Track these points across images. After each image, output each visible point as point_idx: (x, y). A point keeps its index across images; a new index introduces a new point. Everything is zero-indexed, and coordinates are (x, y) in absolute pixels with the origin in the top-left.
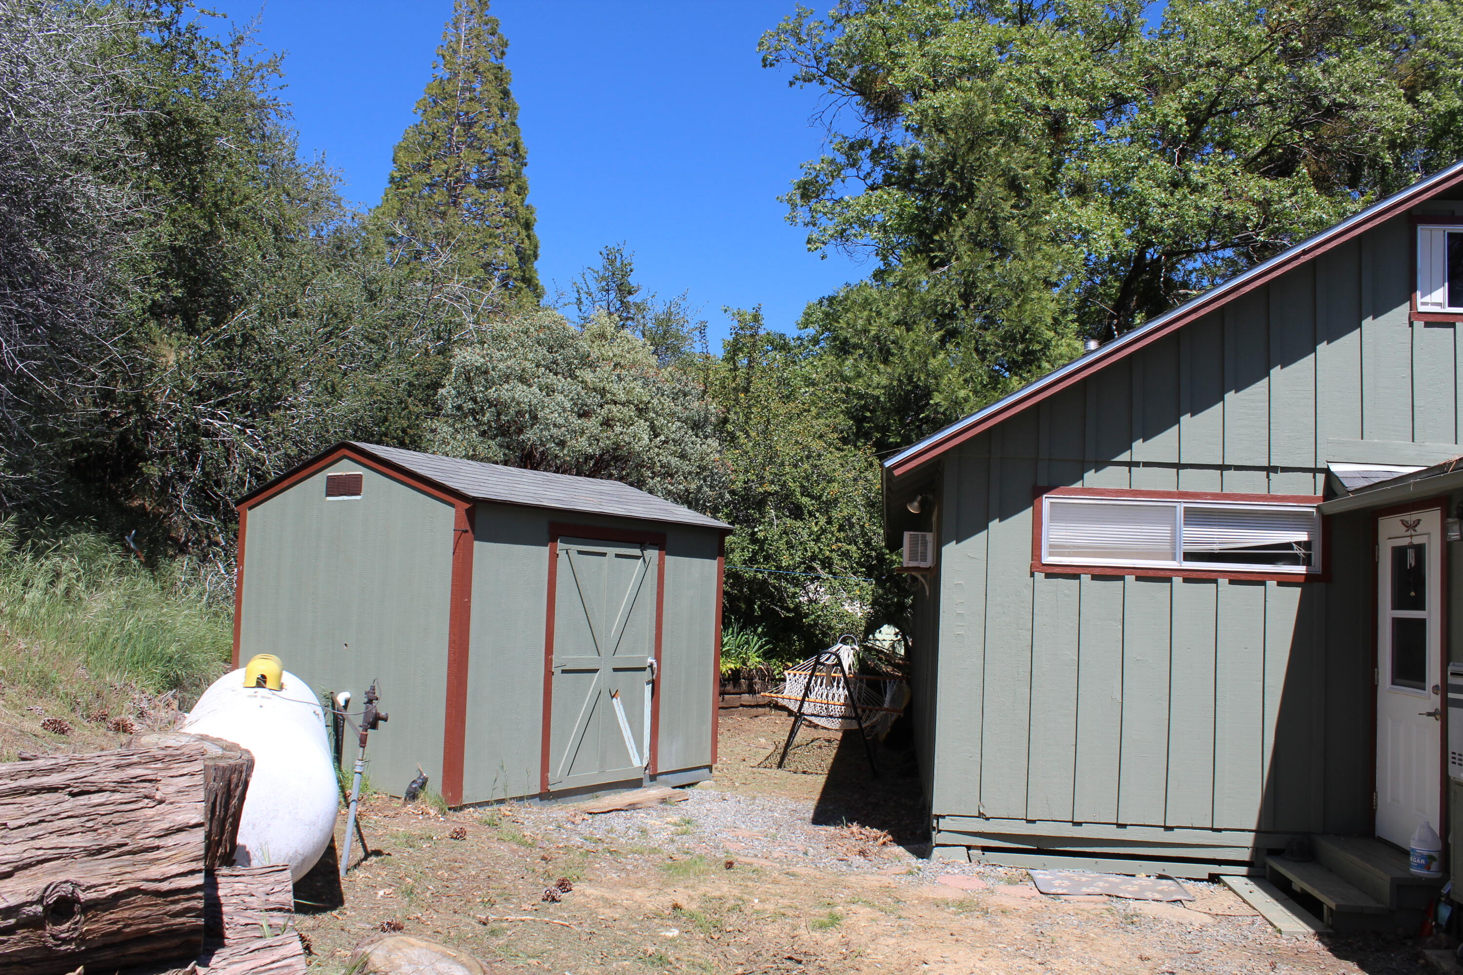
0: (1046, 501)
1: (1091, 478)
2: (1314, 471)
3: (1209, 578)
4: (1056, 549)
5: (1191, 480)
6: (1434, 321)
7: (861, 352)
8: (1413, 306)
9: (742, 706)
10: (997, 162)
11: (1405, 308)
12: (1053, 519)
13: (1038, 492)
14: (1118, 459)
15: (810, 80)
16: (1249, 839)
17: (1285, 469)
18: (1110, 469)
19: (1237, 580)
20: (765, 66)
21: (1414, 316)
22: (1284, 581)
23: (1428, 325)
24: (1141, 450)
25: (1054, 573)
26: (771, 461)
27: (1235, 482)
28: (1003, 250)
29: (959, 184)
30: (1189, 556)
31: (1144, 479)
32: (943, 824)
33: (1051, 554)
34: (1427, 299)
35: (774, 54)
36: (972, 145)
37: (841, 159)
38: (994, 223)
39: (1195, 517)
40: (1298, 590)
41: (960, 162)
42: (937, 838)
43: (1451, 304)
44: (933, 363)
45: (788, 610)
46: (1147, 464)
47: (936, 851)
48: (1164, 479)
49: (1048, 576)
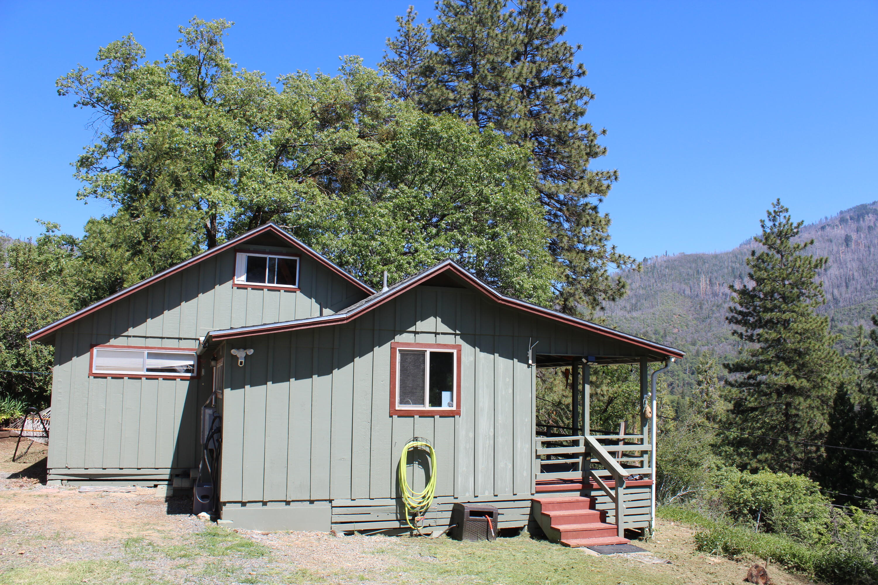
0: (95, 350)
1: (113, 342)
2: (196, 339)
3: (156, 378)
4: (98, 368)
5: (151, 343)
6: (241, 287)
7: (92, 260)
8: (234, 282)
9: (11, 436)
10: (169, 168)
11: (231, 282)
12: (97, 356)
13: (92, 346)
14: (123, 334)
15: (86, 105)
16: (168, 471)
17: (185, 339)
18: (120, 338)
19: (165, 378)
20: (60, 95)
21: (234, 285)
22: (183, 379)
23: (238, 288)
24: (131, 331)
25: (97, 376)
26: (30, 316)
27: (167, 343)
28: (167, 212)
29: (148, 178)
30: (149, 370)
31: (133, 342)
32: (51, 472)
33: (96, 369)
34: (239, 279)
35: (65, 89)
36: (156, 160)
37: (105, 146)
38: (164, 200)
39: (151, 356)
40: (188, 382)
41: (149, 167)
42: (49, 477)
43: (247, 281)
44: (125, 268)
45: (36, 389)
46: (134, 336)
47: (48, 482)
48: (140, 342)
49: (95, 377)
